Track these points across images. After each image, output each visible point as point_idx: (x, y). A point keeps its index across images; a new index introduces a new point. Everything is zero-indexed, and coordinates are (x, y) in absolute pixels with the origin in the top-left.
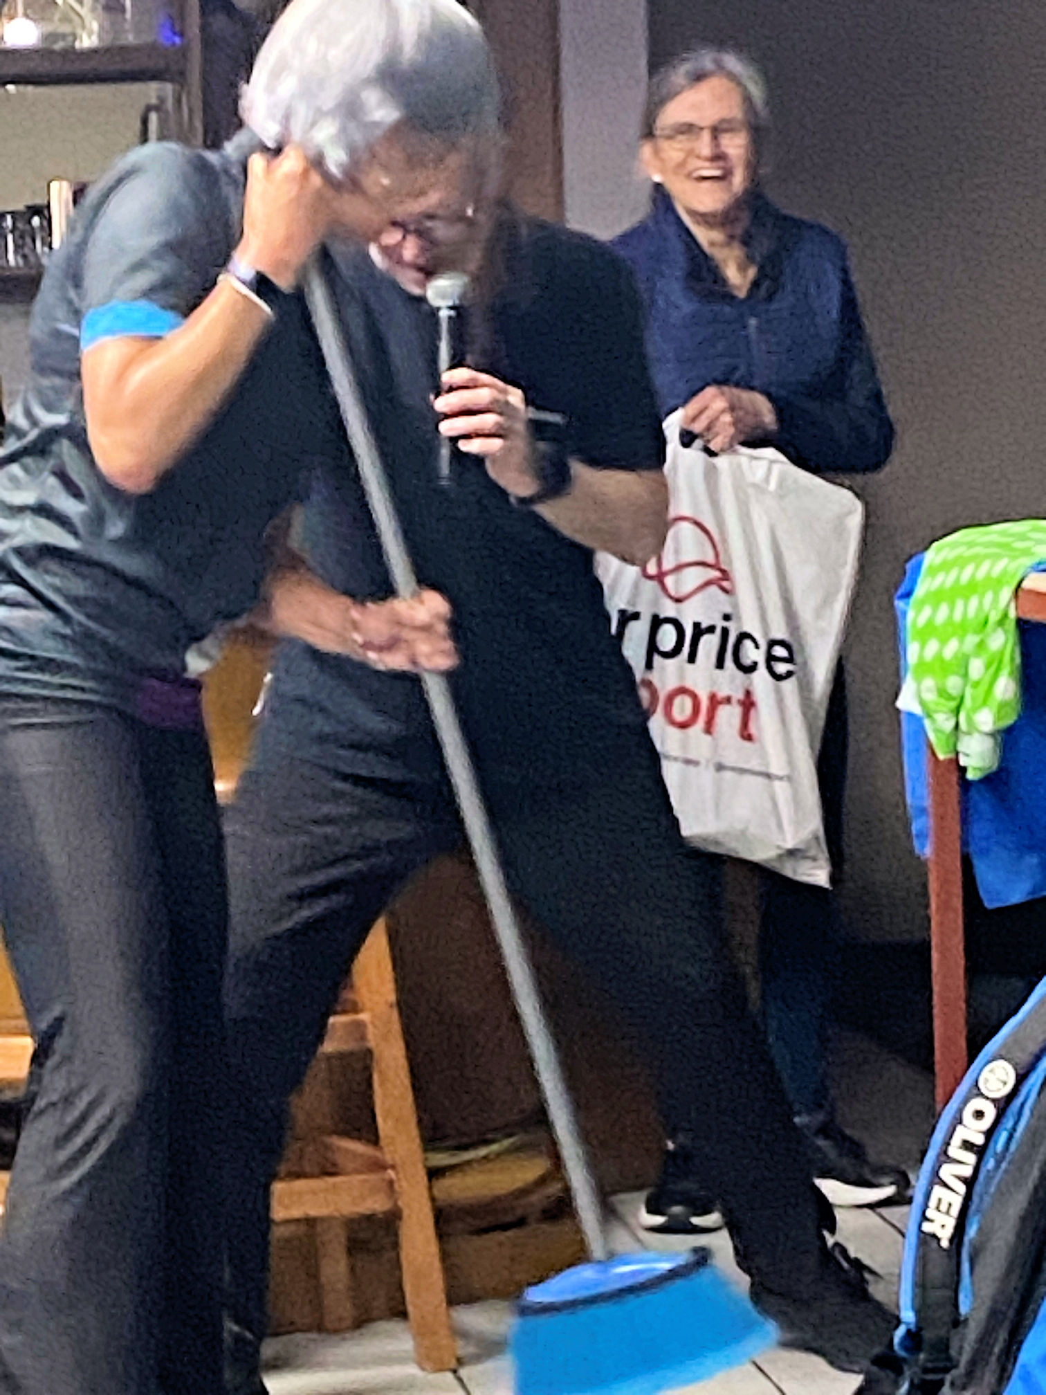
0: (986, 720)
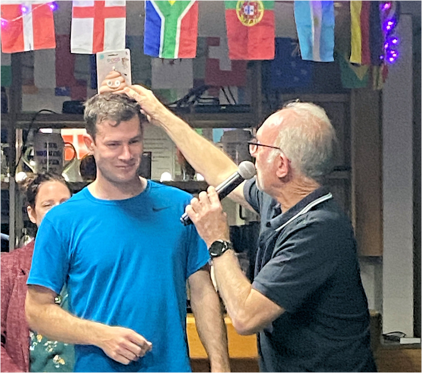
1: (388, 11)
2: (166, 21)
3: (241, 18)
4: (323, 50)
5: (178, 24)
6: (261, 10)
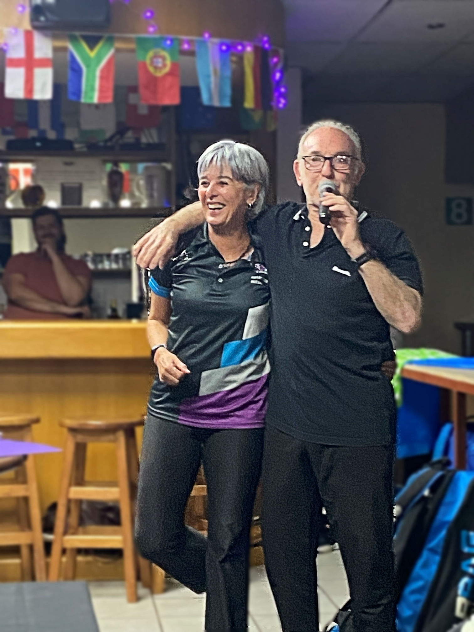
1: (276, 64)
2: (88, 71)
3: (151, 69)
4: (221, 97)
5: (98, 73)
6: (168, 62)
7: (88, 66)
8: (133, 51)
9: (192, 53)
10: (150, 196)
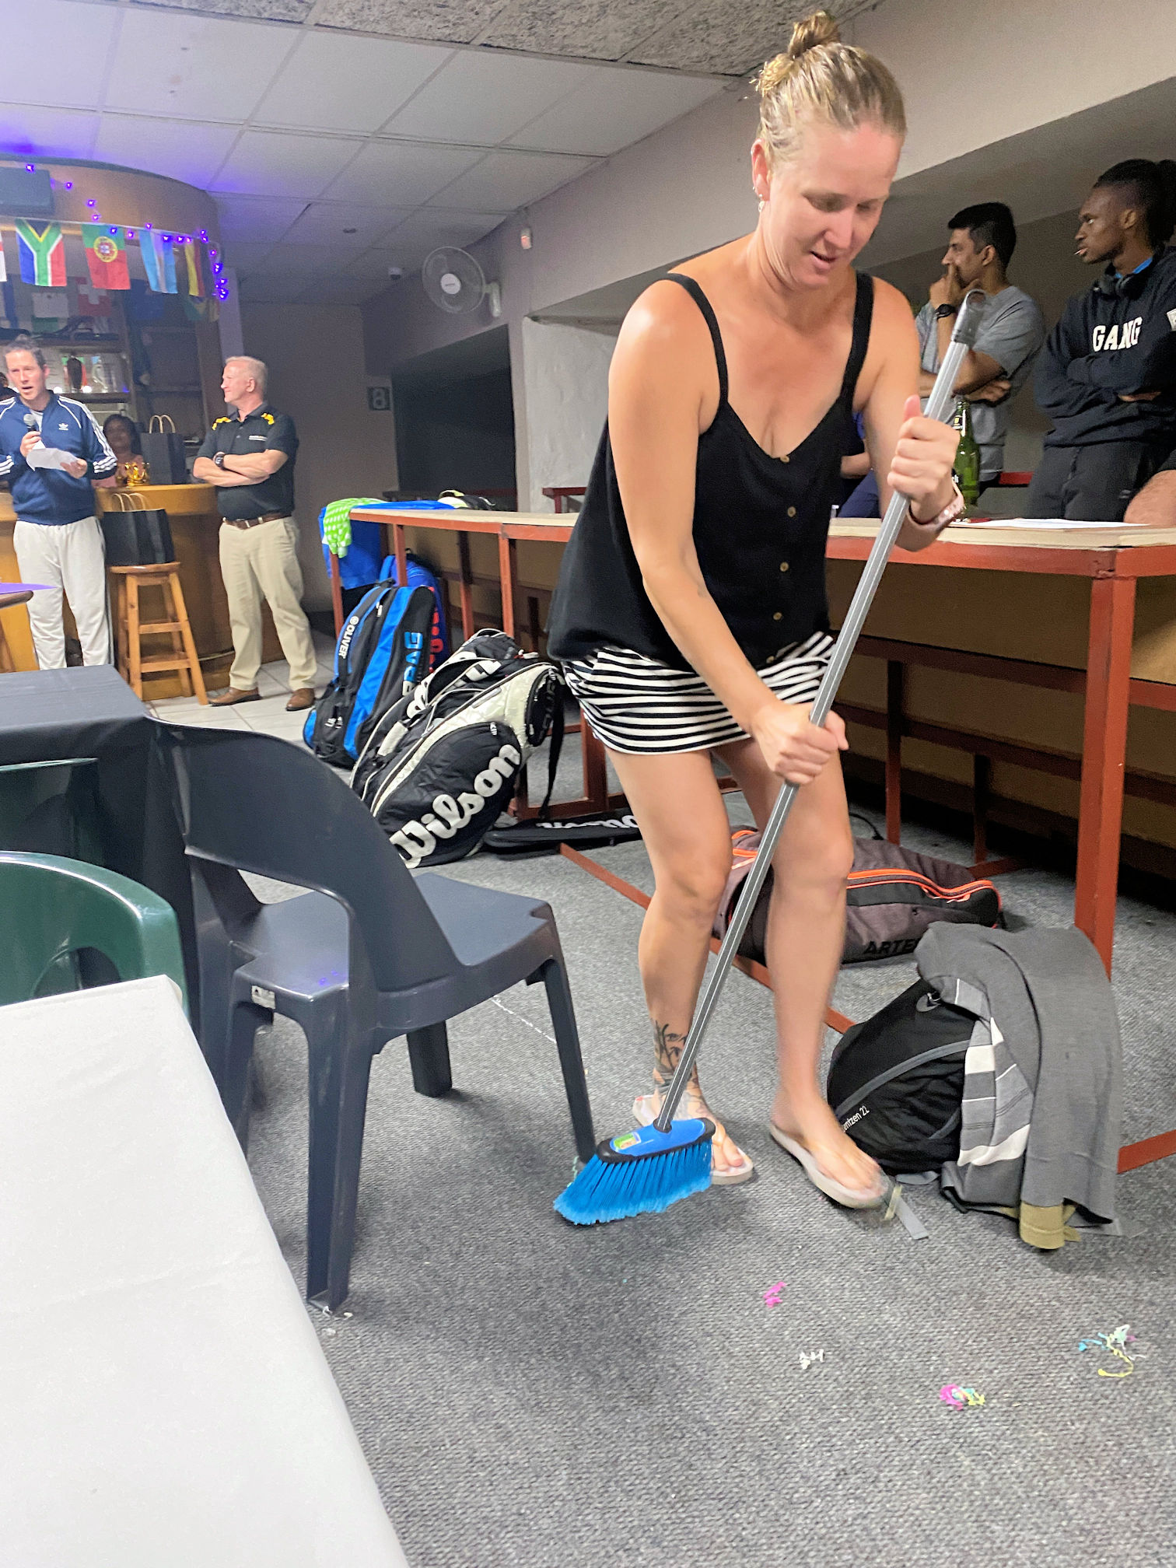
0: (344, 544)
1: (214, 257)
2: (38, 256)
3: (99, 255)
4: (168, 285)
5: (49, 259)
6: (115, 250)
7: (38, 251)
8: (80, 238)
9: (137, 243)
10: (110, 382)
